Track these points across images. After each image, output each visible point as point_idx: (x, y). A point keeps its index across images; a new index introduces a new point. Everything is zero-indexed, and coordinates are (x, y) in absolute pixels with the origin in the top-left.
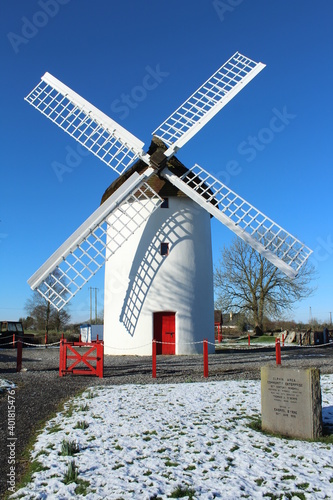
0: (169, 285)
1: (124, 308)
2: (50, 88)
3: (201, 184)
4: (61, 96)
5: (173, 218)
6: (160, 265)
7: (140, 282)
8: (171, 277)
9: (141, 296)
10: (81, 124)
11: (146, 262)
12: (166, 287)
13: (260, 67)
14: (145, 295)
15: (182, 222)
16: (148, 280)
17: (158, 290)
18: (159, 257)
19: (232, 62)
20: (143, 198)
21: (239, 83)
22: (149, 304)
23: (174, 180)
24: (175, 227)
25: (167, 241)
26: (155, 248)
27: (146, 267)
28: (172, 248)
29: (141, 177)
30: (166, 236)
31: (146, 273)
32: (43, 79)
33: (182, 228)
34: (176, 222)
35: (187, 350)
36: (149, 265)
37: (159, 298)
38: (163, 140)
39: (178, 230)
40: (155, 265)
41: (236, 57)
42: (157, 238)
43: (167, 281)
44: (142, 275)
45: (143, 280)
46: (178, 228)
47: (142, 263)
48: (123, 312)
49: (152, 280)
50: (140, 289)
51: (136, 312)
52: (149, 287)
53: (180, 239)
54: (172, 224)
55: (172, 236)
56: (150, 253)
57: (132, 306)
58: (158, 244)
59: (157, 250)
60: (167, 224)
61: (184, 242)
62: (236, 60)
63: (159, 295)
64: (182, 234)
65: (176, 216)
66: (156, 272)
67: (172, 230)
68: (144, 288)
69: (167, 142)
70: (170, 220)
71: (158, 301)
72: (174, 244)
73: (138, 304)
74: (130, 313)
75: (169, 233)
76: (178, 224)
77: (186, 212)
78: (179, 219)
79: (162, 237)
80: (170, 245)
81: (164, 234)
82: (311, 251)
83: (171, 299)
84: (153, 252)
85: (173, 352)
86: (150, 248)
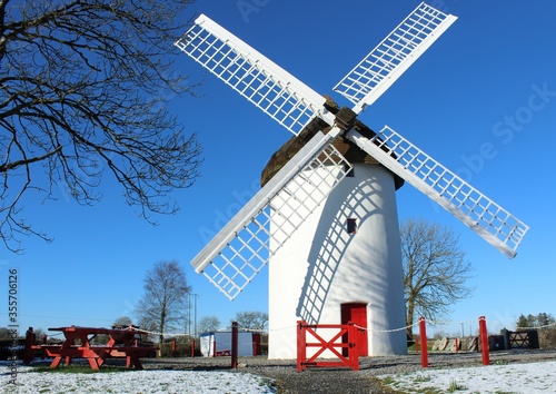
0: (355, 267)
1: (302, 300)
2: (205, 33)
3: (394, 148)
4: (219, 43)
5: (360, 188)
6: (347, 245)
7: (322, 266)
8: (357, 258)
9: (325, 283)
10: (245, 76)
11: (330, 241)
12: (353, 271)
13: (451, 19)
14: (330, 282)
15: (370, 194)
16: (332, 263)
17: (344, 275)
18: (345, 235)
19: (418, 12)
20: (328, 163)
21: (429, 36)
22: (333, 292)
23: (363, 143)
24: (362, 199)
25: (354, 216)
26: (340, 225)
27: (330, 247)
28: (360, 224)
29: (326, 137)
30: (353, 210)
31: (331, 255)
32: (197, 21)
33: (369, 200)
34: (363, 193)
35: (383, 351)
36: (334, 245)
37: (345, 285)
38: (347, 96)
39: (365, 203)
40: (340, 245)
41: (423, 7)
42: (343, 212)
43: (352, 263)
44: (326, 257)
45: (326, 264)
46: (366, 200)
47: (325, 243)
48: (301, 304)
49: (338, 263)
50: (323, 275)
51: (318, 303)
52: (334, 272)
53: (369, 214)
54: (359, 196)
55: (359, 210)
56: (334, 230)
57: (312, 296)
58: (343, 220)
59: (342, 227)
60: (353, 196)
61: (374, 217)
62: (423, 10)
63: (346, 281)
64: (371, 208)
65: (363, 186)
66: (342, 253)
67: (359, 203)
68: (328, 273)
69: (351, 98)
70: (357, 191)
71: (344, 289)
72: (362, 220)
73: (321, 293)
74: (310, 305)
75: (356, 206)
76: (366, 196)
77: (373, 181)
78: (367, 190)
79: (347, 211)
80: (358, 222)
81: (350, 208)
82: (527, 228)
83: (357, 285)
84: (338, 229)
85: (365, 353)
86: (333, 224)
